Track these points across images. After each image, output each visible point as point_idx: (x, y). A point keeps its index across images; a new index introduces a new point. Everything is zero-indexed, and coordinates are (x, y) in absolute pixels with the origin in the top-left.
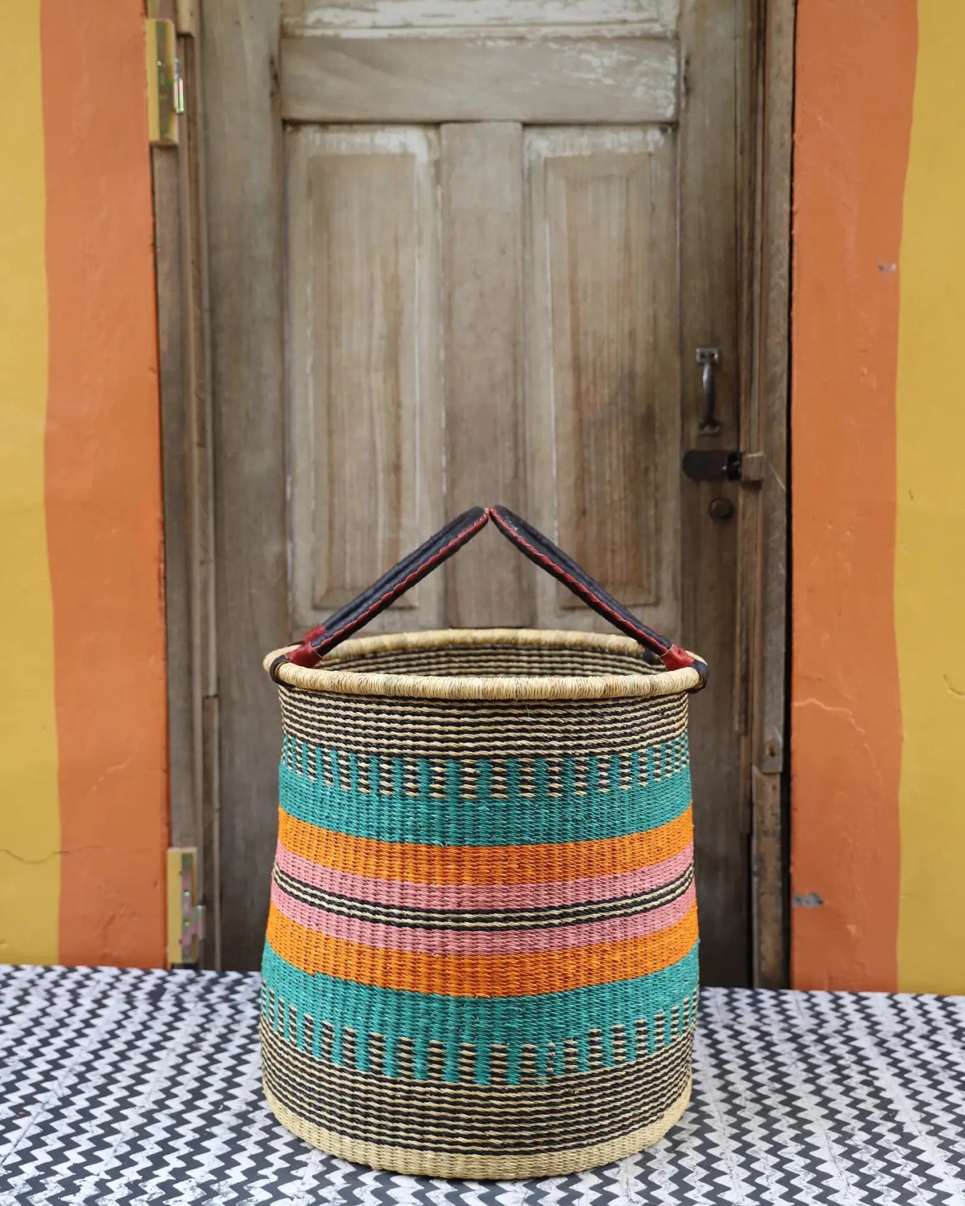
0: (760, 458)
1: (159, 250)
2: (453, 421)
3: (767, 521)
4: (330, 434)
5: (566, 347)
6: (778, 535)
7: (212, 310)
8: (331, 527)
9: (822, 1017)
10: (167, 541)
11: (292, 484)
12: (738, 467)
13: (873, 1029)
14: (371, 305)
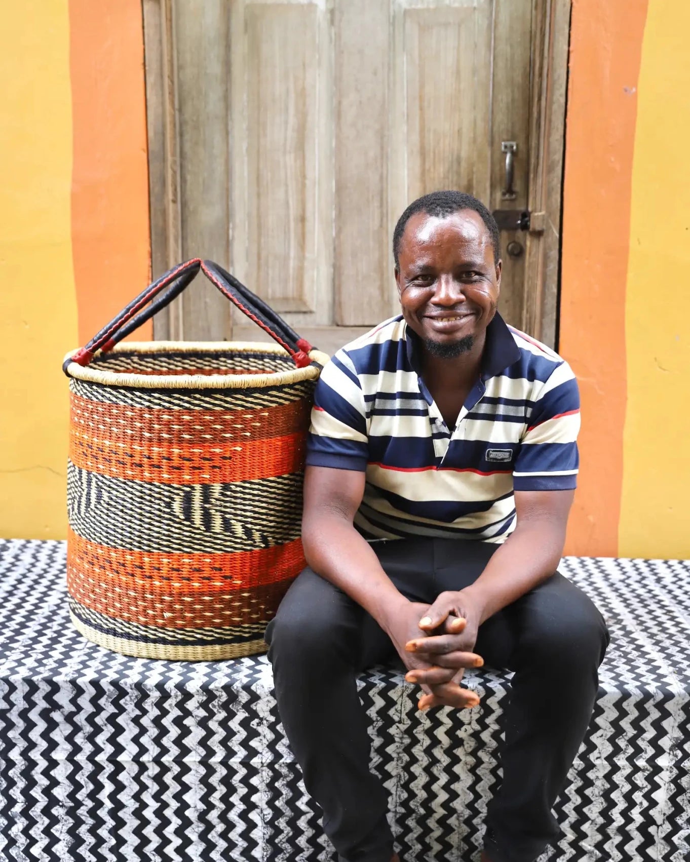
0: (543, 216)
1: (147, 68)
2: (340, 189)
3: (546, 257)
4: (259, 195)
5: (415, 138)
6: (553, 266)
7: (180, 110)
8: (259, 258)
9: (575, 571)
10: (153, 266)
11: (233, 229)
12: (527, 221)
13: (606, 577)
14: (287, 109)
